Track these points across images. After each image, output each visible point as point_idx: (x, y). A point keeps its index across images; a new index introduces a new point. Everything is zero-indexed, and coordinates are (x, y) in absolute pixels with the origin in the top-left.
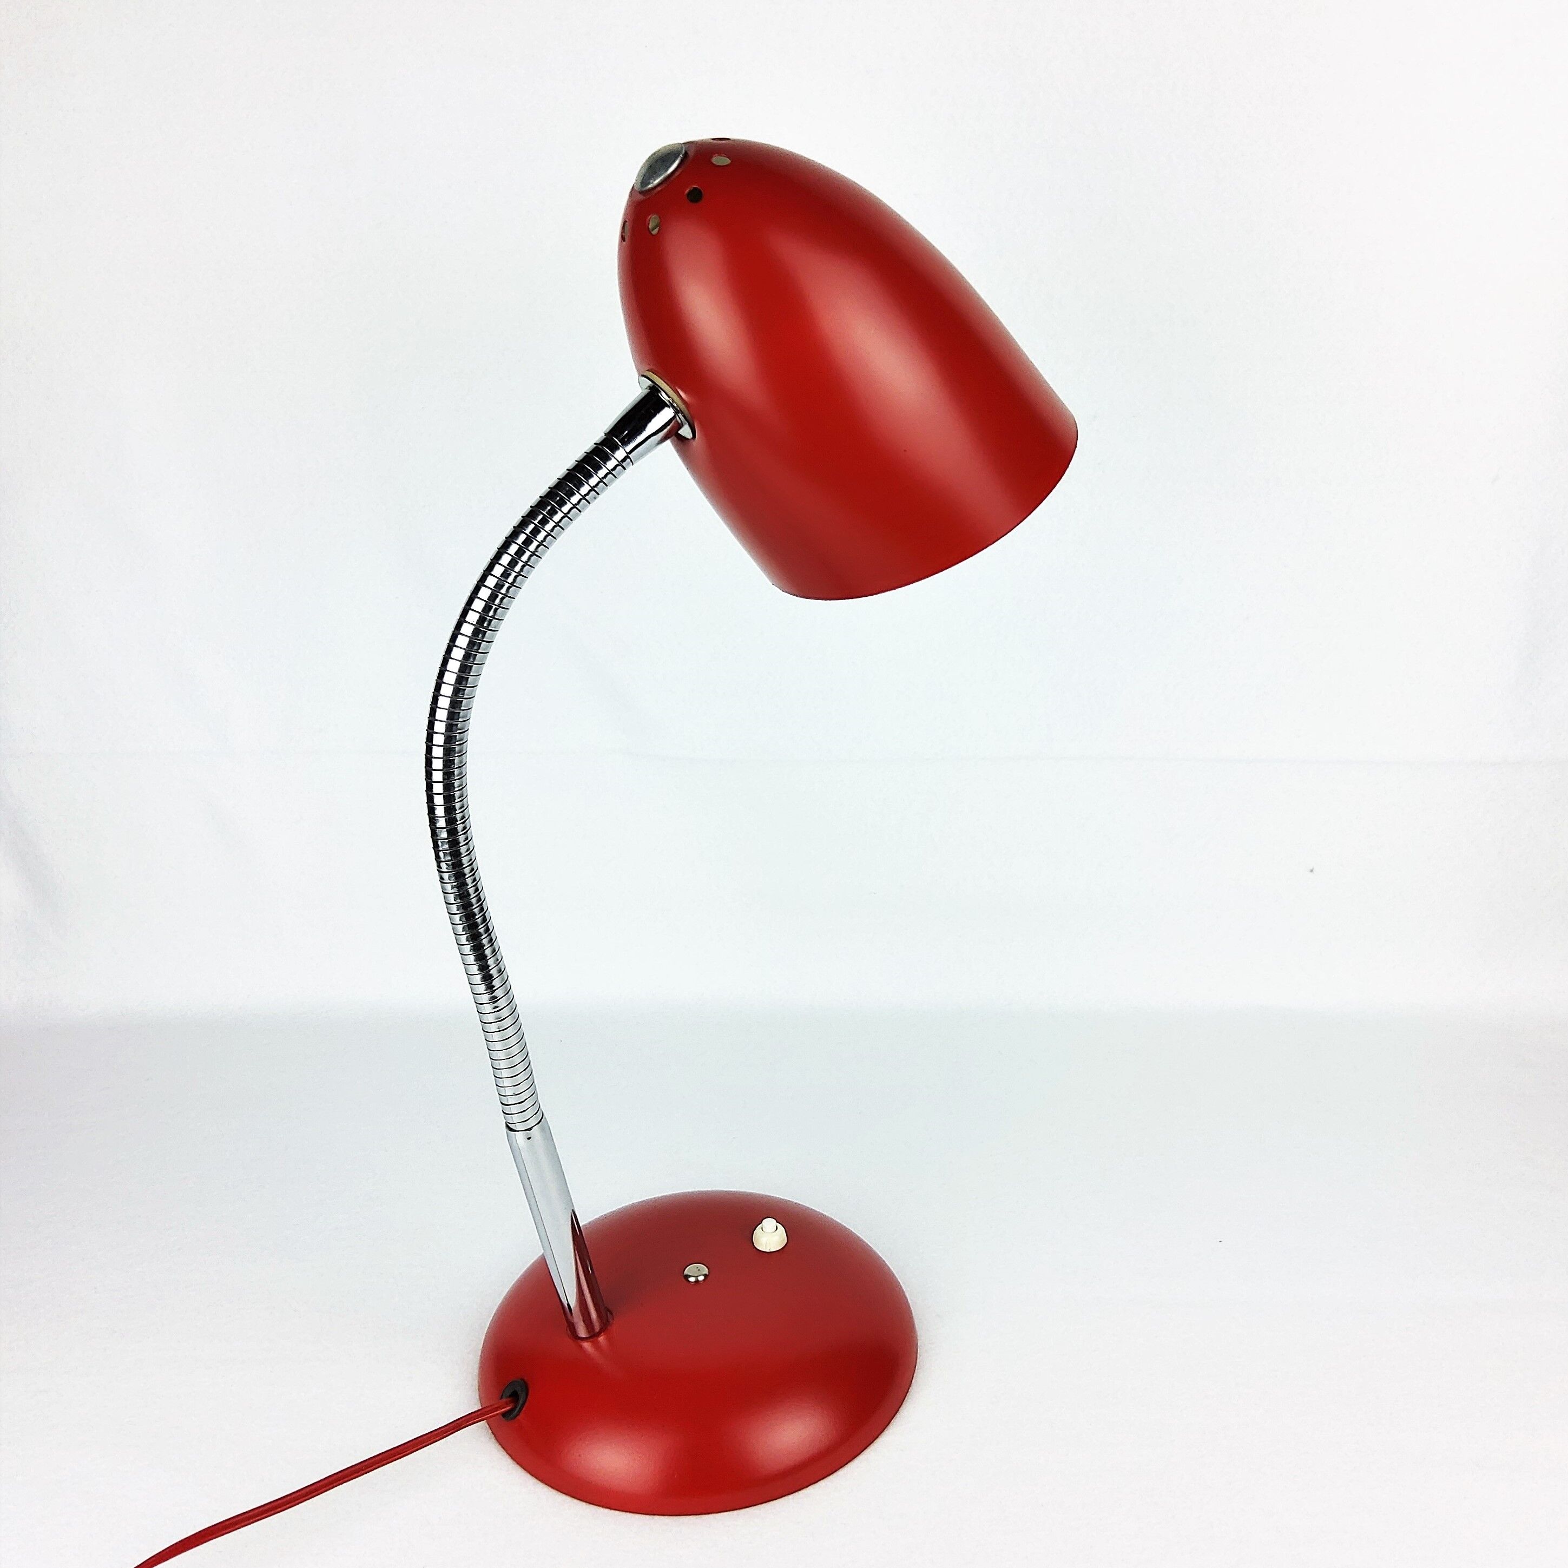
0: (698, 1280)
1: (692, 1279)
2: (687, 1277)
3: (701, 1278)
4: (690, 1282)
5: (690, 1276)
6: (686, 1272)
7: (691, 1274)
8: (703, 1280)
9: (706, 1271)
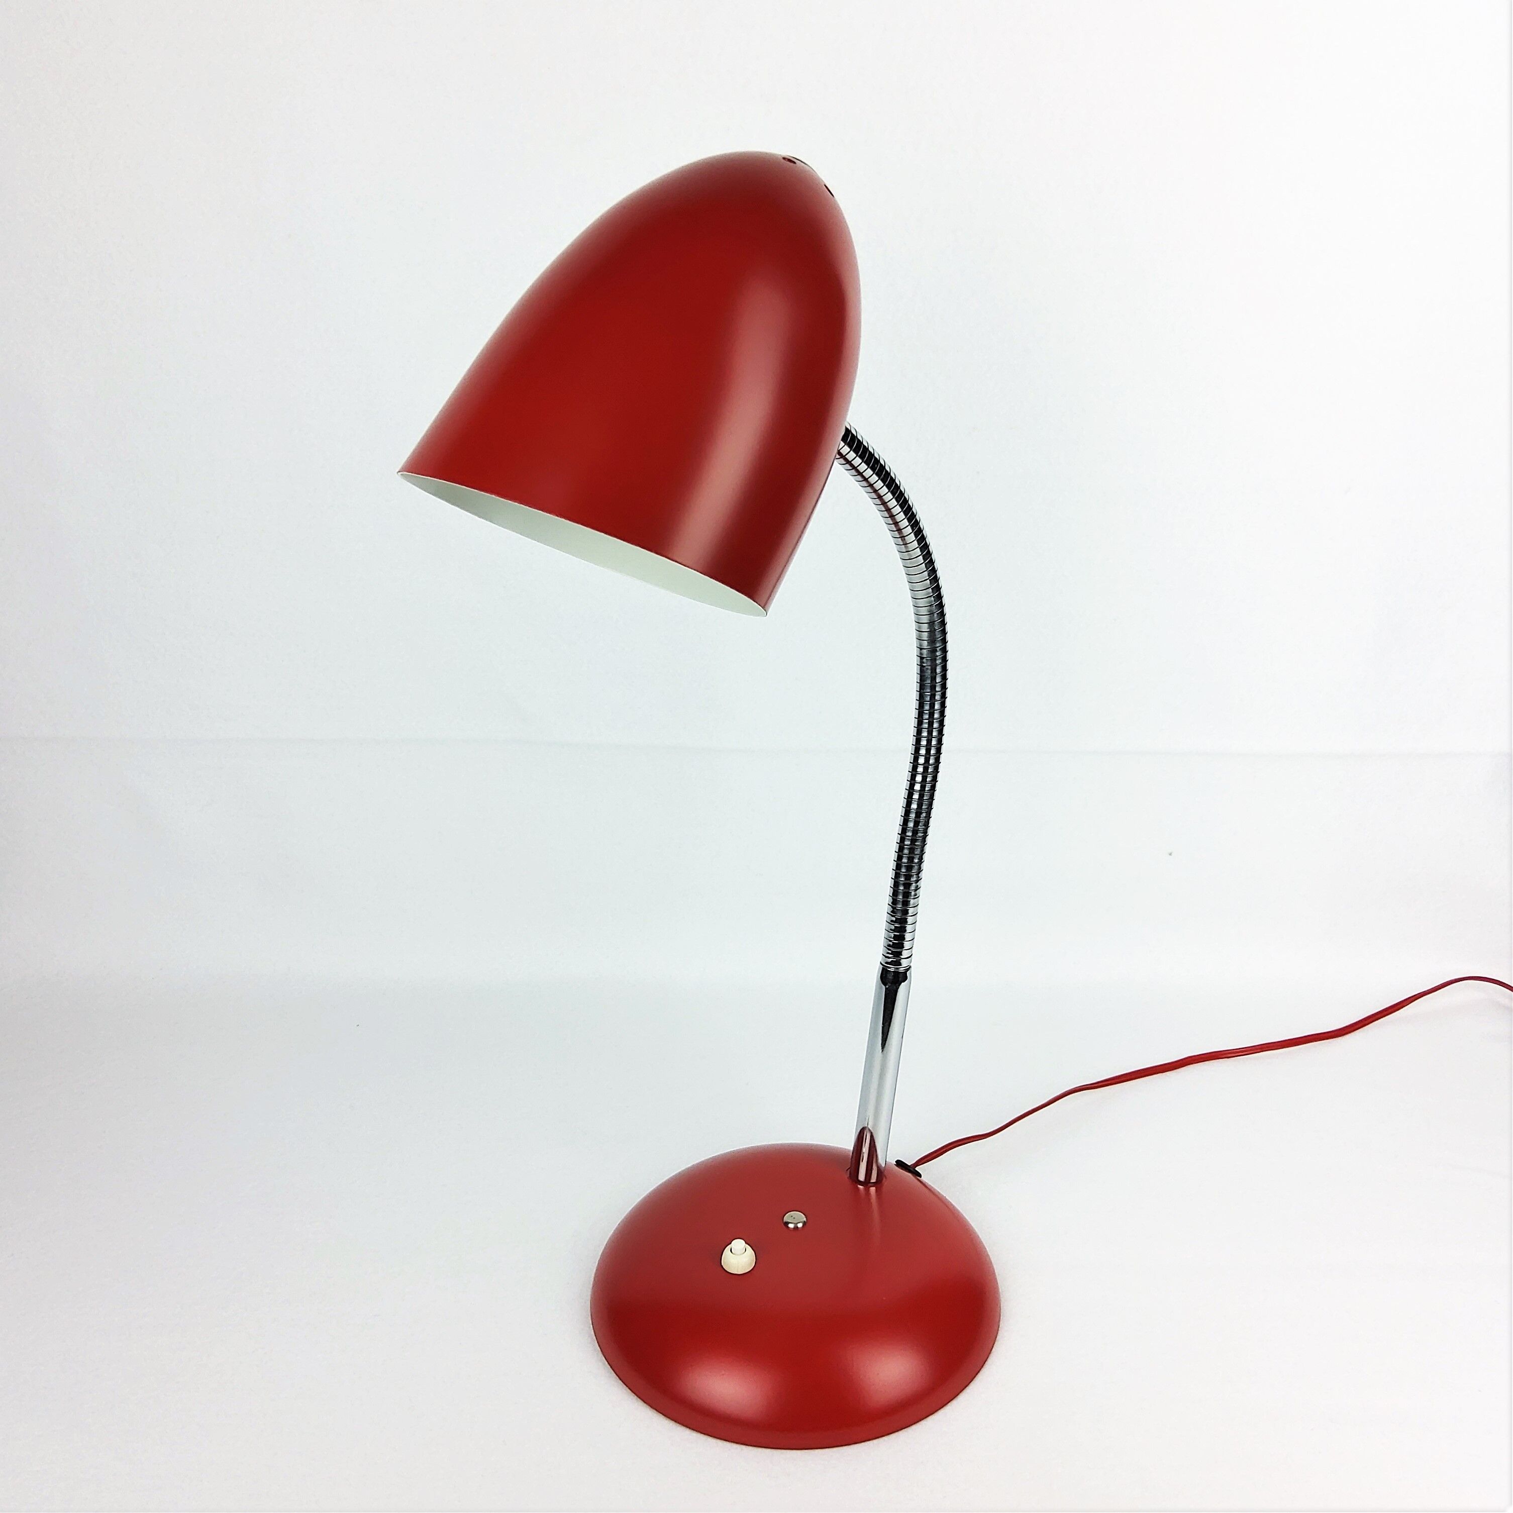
0: (797, 1227)
1: (791, 1226)
3: (800, 1225)
4: (788, 1227)
5: (789, 1223)
6: (786, 1219)
7: (790, 1221)
8: (803, 1226)
9: (805, 1220)
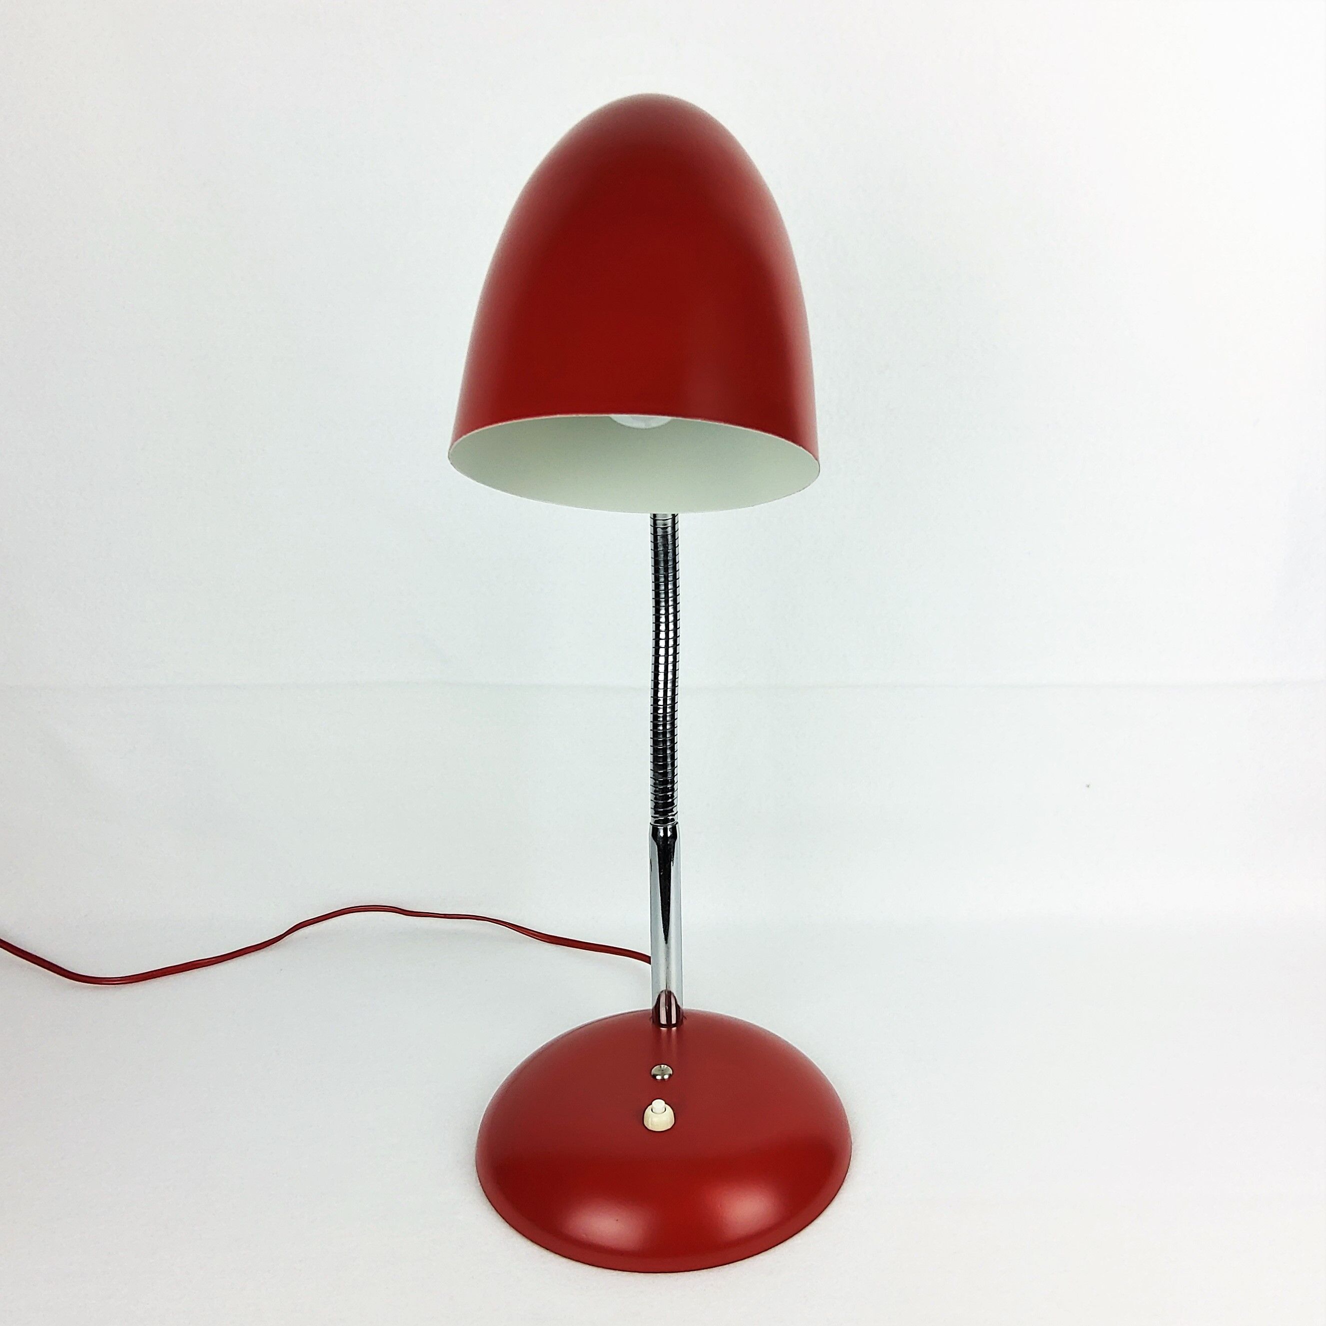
0: (664, 1079)
1: (658, 1078)
2: (654, 1076)
5: (657, 1075)
6: (653, 1073)
8: (670, 1077)
9: (671, 1072)
